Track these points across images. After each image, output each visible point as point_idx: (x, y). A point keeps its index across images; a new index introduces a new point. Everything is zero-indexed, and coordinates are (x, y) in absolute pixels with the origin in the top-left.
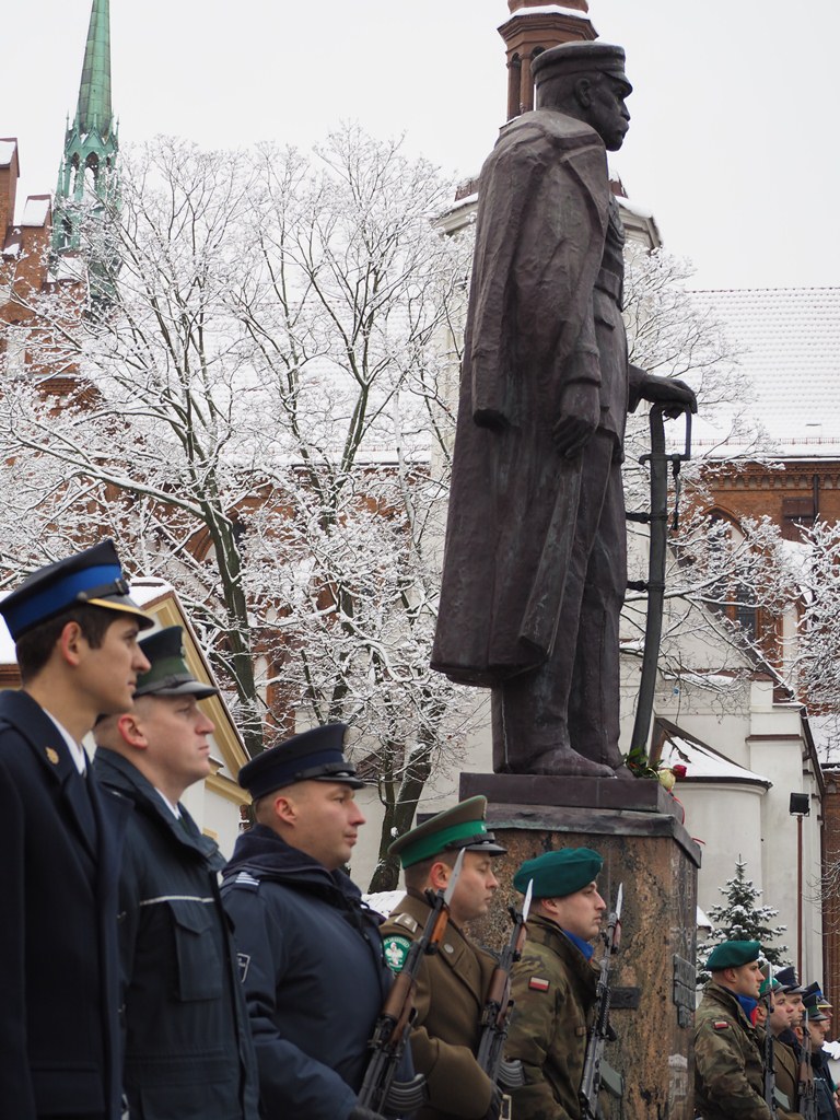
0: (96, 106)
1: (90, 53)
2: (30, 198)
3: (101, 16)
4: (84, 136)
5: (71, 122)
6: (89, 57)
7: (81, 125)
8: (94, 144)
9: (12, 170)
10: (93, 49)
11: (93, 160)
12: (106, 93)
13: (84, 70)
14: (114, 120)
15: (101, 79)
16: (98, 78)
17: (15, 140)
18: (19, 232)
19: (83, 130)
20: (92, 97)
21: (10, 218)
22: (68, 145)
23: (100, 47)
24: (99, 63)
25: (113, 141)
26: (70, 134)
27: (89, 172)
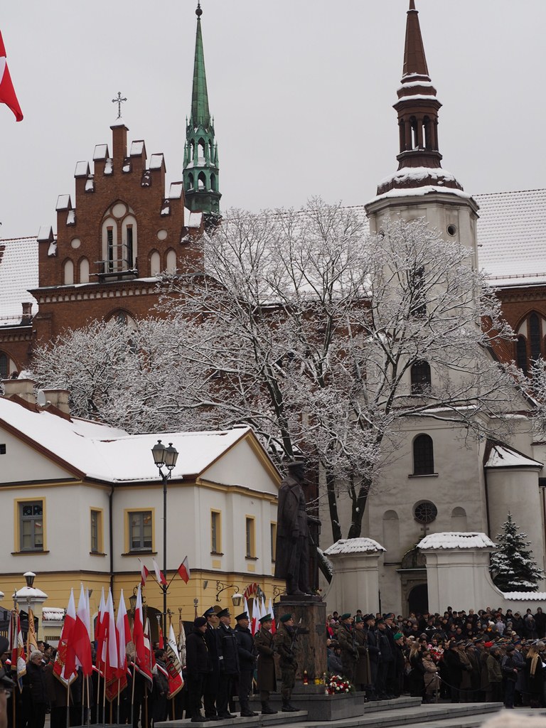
0: (201, 112)
1: (195, 84)
2: (172, 183)
3: (199, 63)
4: (196, 129)
5: (189, 121)
6: (195, 86)
7: (194, 123)
8: (202, 133)
9: (162, 170)
10: (197, 81)
11: (202, 142)
12: (206, 105)
13: (193, 93)
14: (211, 119)
15: (202, 97)
16: (201, 97)
17: (162, 154)
18: (168, 202)
19: (195, 126)
20: (199, 107)
21: (163, 195)
22: (188, 135)
23: (200, 80)
24: (200, 89)
25: (212, 130)
26: (188, 128)
27: (200, 147)
